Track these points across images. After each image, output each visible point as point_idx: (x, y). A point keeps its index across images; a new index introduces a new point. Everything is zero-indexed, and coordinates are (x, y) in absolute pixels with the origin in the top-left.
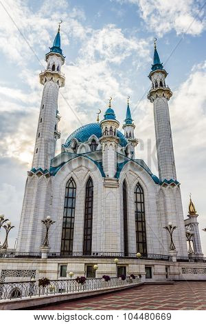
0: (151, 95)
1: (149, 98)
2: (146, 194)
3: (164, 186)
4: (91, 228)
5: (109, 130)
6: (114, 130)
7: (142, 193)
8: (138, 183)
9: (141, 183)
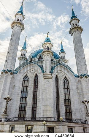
0: (71, 31)
1: (70, 33)
2: (70, 83)
3: (80, 78)
4: (36, 103)
5: (46, 48)
6: (49, 48)
7: (68, 83)
8: (65, 77)
9: (67, 77)
